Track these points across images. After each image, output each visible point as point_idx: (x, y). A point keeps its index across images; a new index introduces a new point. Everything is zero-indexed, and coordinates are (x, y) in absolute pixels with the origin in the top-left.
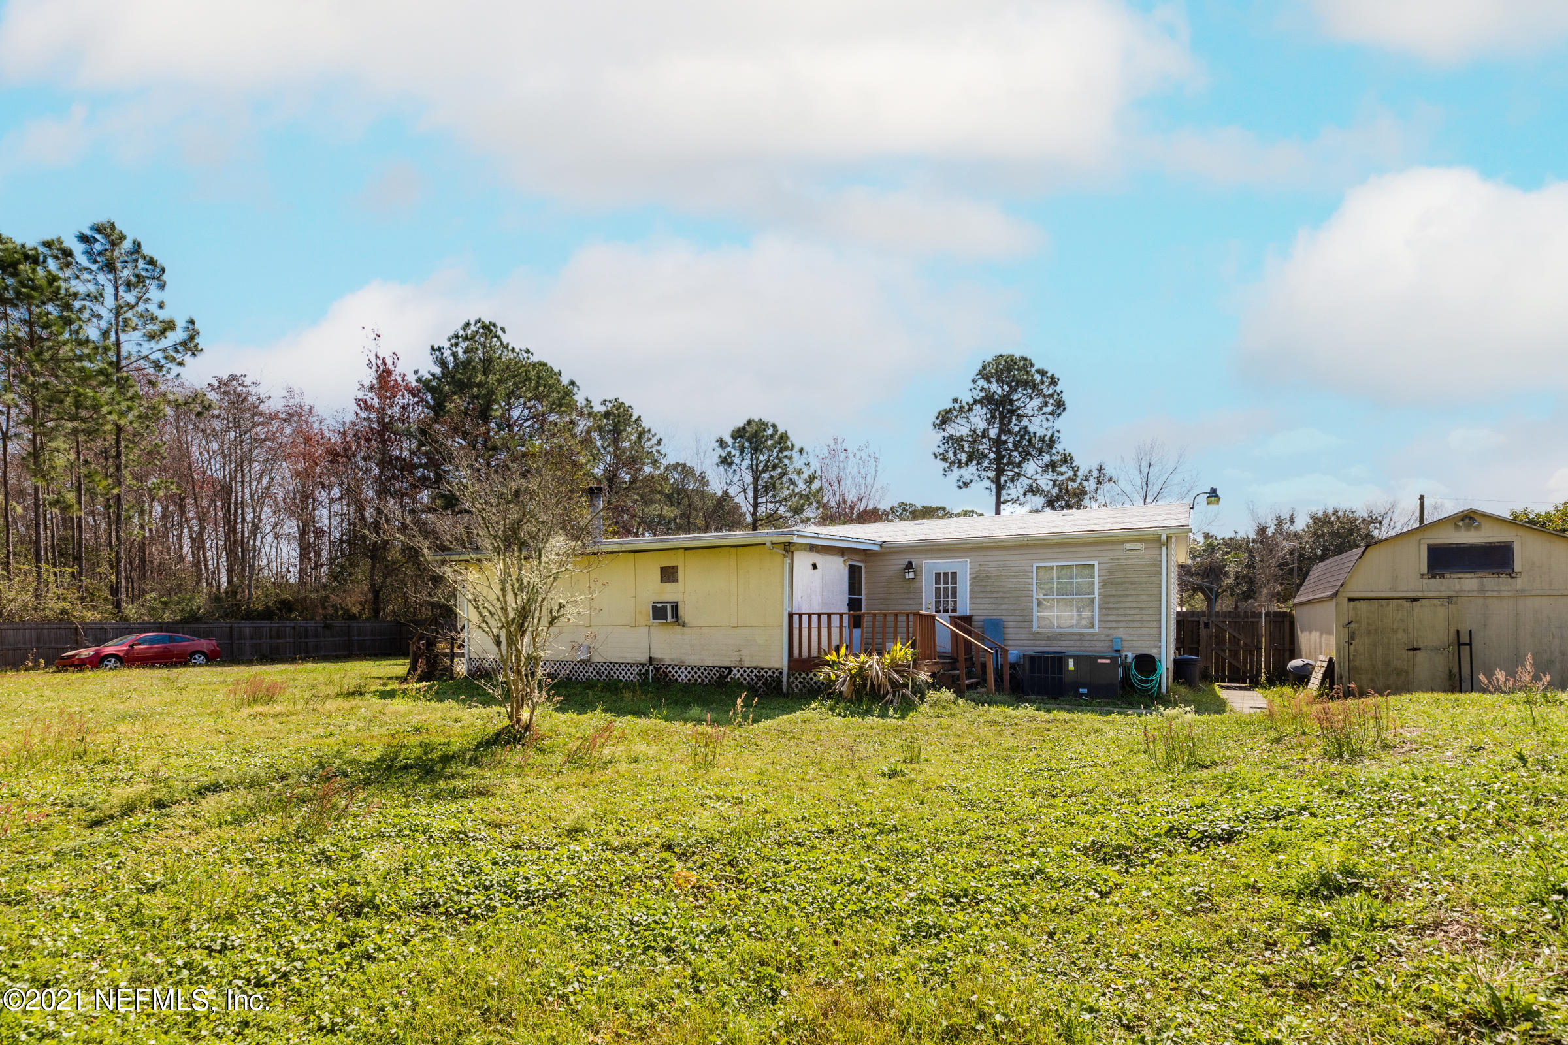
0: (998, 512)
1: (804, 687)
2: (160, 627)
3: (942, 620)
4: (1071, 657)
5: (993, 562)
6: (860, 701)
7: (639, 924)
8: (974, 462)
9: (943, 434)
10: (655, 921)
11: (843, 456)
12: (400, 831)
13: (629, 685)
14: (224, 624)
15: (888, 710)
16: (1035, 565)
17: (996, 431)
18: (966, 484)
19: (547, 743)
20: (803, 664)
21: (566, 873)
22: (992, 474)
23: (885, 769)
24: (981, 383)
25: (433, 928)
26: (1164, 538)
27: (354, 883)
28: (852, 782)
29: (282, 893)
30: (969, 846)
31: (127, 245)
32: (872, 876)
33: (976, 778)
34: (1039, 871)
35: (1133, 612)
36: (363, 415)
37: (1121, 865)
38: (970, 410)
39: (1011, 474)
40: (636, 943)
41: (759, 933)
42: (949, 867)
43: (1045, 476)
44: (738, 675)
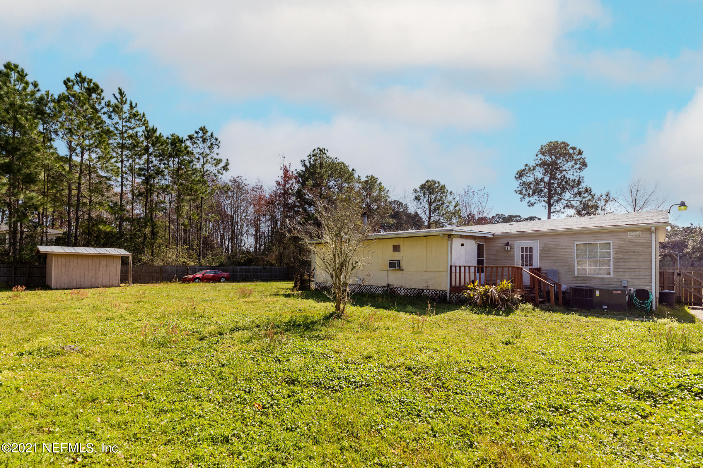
0: (549, 218)
1: (457, 299)
2: (212, 268)
3: (526, 269)
4: (598, 289)
5: (552, 242)
6: (485, 307)
7: (404, 402)
8: (536, 194)
9: (520, 181)
10: (410, 402)
11: (471, 194)
12: (302, 351)
13: (380, 295)
14: (231, 267)
15: (499, 312)
16: (576, 243)
17: (548, 178)
18: (532, 205)
19: (350, 319)
20: (457, 289)
21: (369, 376)
22: (546, 199)
23: (504, 341)
24: (540, 156)
25: (321, 393)
26: (653, 229)
27: (289, 371)
28: (488, 345)
29: (266, 373)
30: (556, 382)
31: (209, 134)
32: (509, 393)
33: (553, 348)
34: (600, 400)
35: (634, 267)
36: (278, 187)
37: (650, 402)
38: (534, 169)
39: (556, 198)
40: (404, 410)
41: (458, 413)
42: (549, 392)
43: (576, 199)
44: (427, 293)
